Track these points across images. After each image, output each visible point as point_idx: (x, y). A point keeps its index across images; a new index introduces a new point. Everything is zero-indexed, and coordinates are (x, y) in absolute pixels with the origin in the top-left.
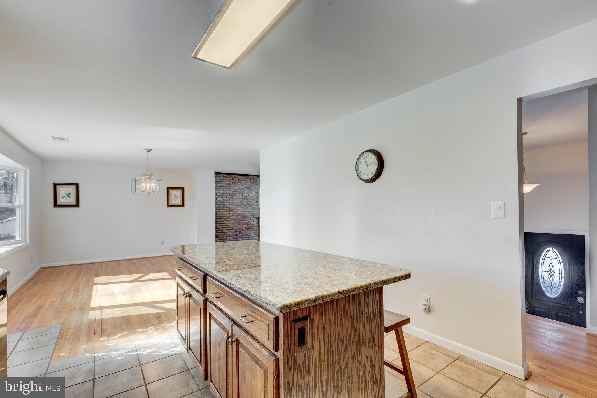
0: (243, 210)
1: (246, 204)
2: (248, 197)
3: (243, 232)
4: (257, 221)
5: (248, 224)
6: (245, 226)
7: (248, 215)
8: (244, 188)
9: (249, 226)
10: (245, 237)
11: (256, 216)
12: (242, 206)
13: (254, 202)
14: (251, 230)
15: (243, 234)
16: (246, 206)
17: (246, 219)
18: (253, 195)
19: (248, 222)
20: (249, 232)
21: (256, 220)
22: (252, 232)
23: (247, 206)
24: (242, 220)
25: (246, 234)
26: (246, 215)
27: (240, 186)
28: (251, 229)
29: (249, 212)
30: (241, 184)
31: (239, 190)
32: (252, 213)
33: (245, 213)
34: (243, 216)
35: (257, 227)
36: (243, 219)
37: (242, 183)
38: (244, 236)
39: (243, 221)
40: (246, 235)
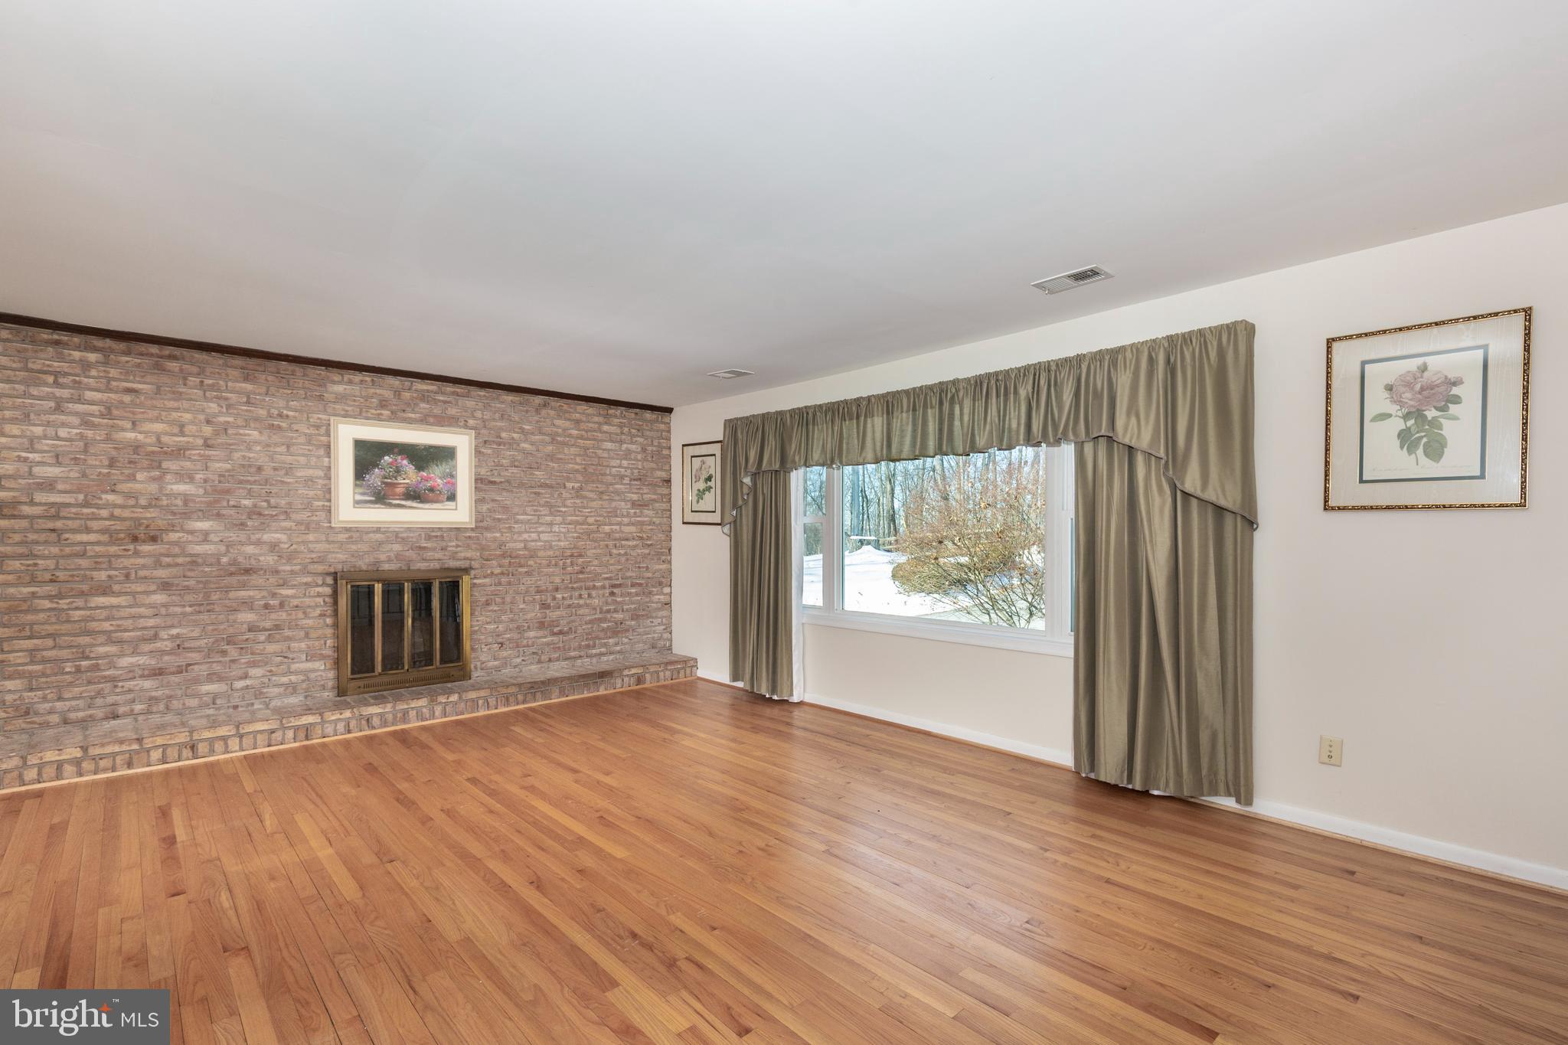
0: (233, 535)
1: (255, 506)
2: (268, 472)
3: (233, 652)
4: (328, 590)
5: (266, 606)
6: (247, 617)
7: (269, 560)
8: (240, 422)
9: (273, 616)
10: (246, 676)
11: (320, 568)
12: (224, 512)
13: (311, 493)
14: (289, 639)
15: (233, 661)
16: (255, 512)
17: (256, 580)
18: (302, 460)
19: (274, 595)
20: (271, 648)
21: (324, 584)
22: (294, 645)
23: (260, 514)
24: (227, 589)
25: (258, 658)
26: (253, 562)
27: (213, 407)
28: (287, 633)
29: (274, 547)
30: (217, 397)
31: (208, 430)
32: (296, 551)
33: (250, 549)
34: (234, 562)
35: (329, 621)
36: (234, 580)
37: (227, 390)
38: (240, 673)
39: (232, 595)
40: (254, 664)
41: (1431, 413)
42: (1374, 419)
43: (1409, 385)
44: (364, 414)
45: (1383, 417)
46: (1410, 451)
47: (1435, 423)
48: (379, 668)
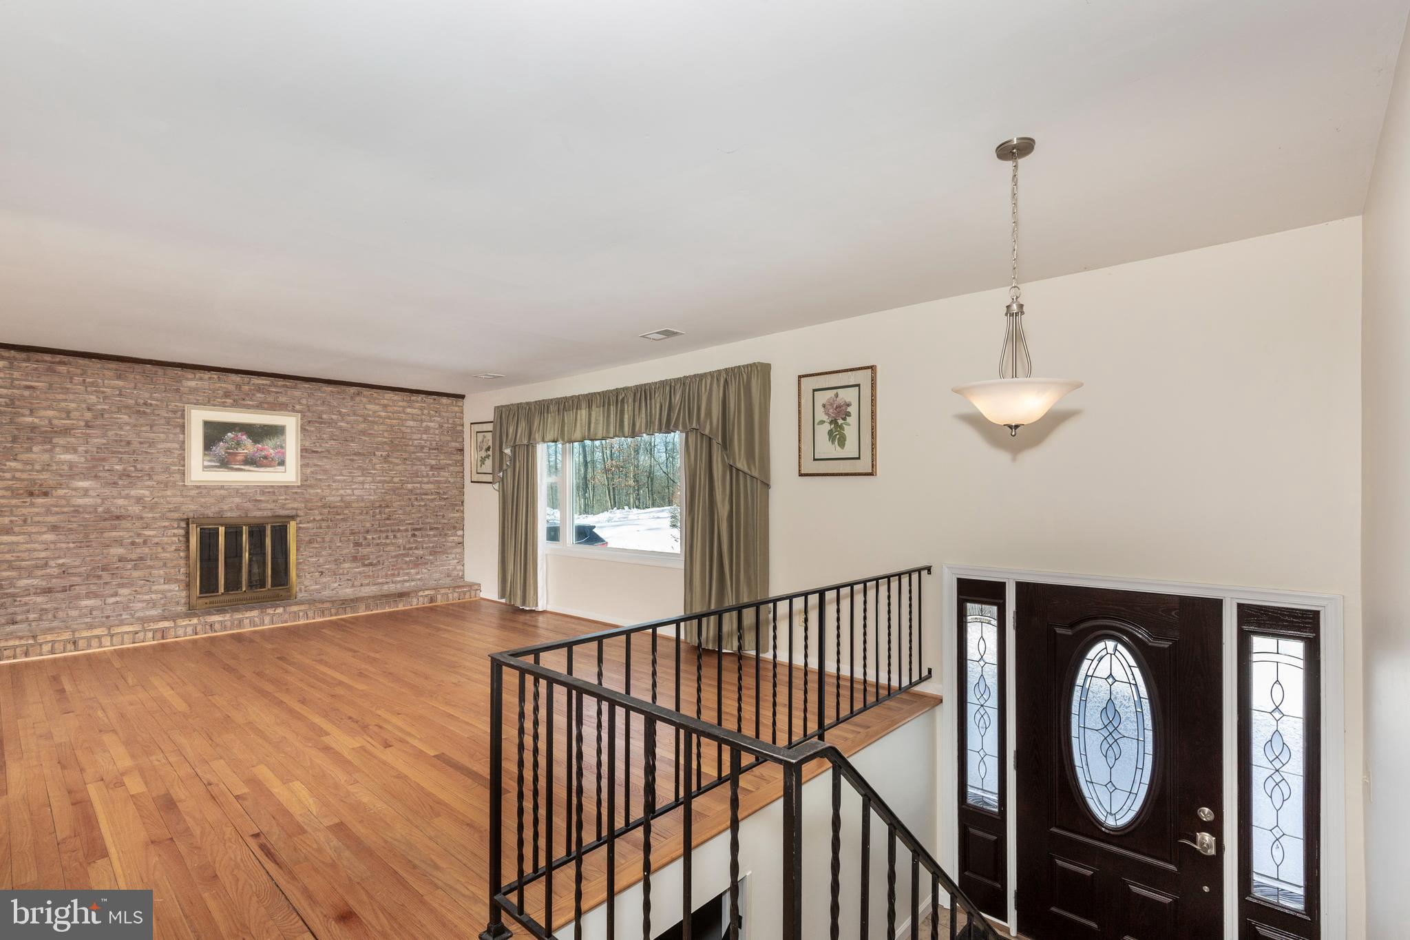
0: (107, 491)
1: (125, 470)
2: (135, 445)
3: (106, 576)
4: (182, 532)
5: (133, 543)
6: (118, 551)
7: (136, 509)
8: (114, 409)
9: (138, 551)
10: (116, 594)
11: (176, 515)
12: (100, 474)
13: (170, 461)
14: (151, 567)
15: (106, 583)
16: (125, 475)
17: (125, 524)
18: (162, 436)
19: (139, 535)
20: (136, 574)
21: (179, 527)
22: (154, 572)
23: (129, 476)
24: (102, 531)
25: (126, 581)
26: (123, 510)
27: (93, 398)
28: (149, 563)
29: (139, 500)
30: (96, 391)
31: (88, 415)
32: (156, 503)
33: (120, 502)
34: (108, 511)
35: (182, 554)
36: (107, 524)
37: (104, 386)
38: (112, 592)
39: (106, 535)
40: (122, 586)
41: (840, 421)
42: (818, 424)
43: (831, 405)
44: (212, 402)
45: (822, 422)
46: (833, 443)
47: (841, 427)
48: (222, 589)
